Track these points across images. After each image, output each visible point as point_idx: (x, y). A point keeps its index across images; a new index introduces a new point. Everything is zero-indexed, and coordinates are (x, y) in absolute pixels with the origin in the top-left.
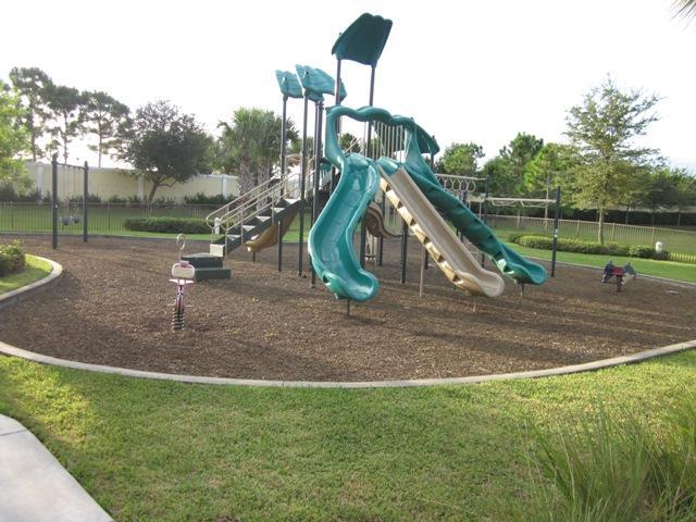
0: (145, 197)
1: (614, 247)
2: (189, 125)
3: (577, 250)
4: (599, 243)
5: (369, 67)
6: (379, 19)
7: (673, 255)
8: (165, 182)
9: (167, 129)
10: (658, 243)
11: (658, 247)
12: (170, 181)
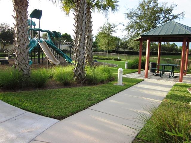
0: (1, 49)
1: (110, 58)
2: (13, 30)
3: (102, 59)
4: (107, 57)
5: (39, 20)
6: (39, 10)
7: (122, 59)
8: (7, 45)
9: (7, 30)
10: (118, 57)
11: (118, 58)
12: (8, 44)
